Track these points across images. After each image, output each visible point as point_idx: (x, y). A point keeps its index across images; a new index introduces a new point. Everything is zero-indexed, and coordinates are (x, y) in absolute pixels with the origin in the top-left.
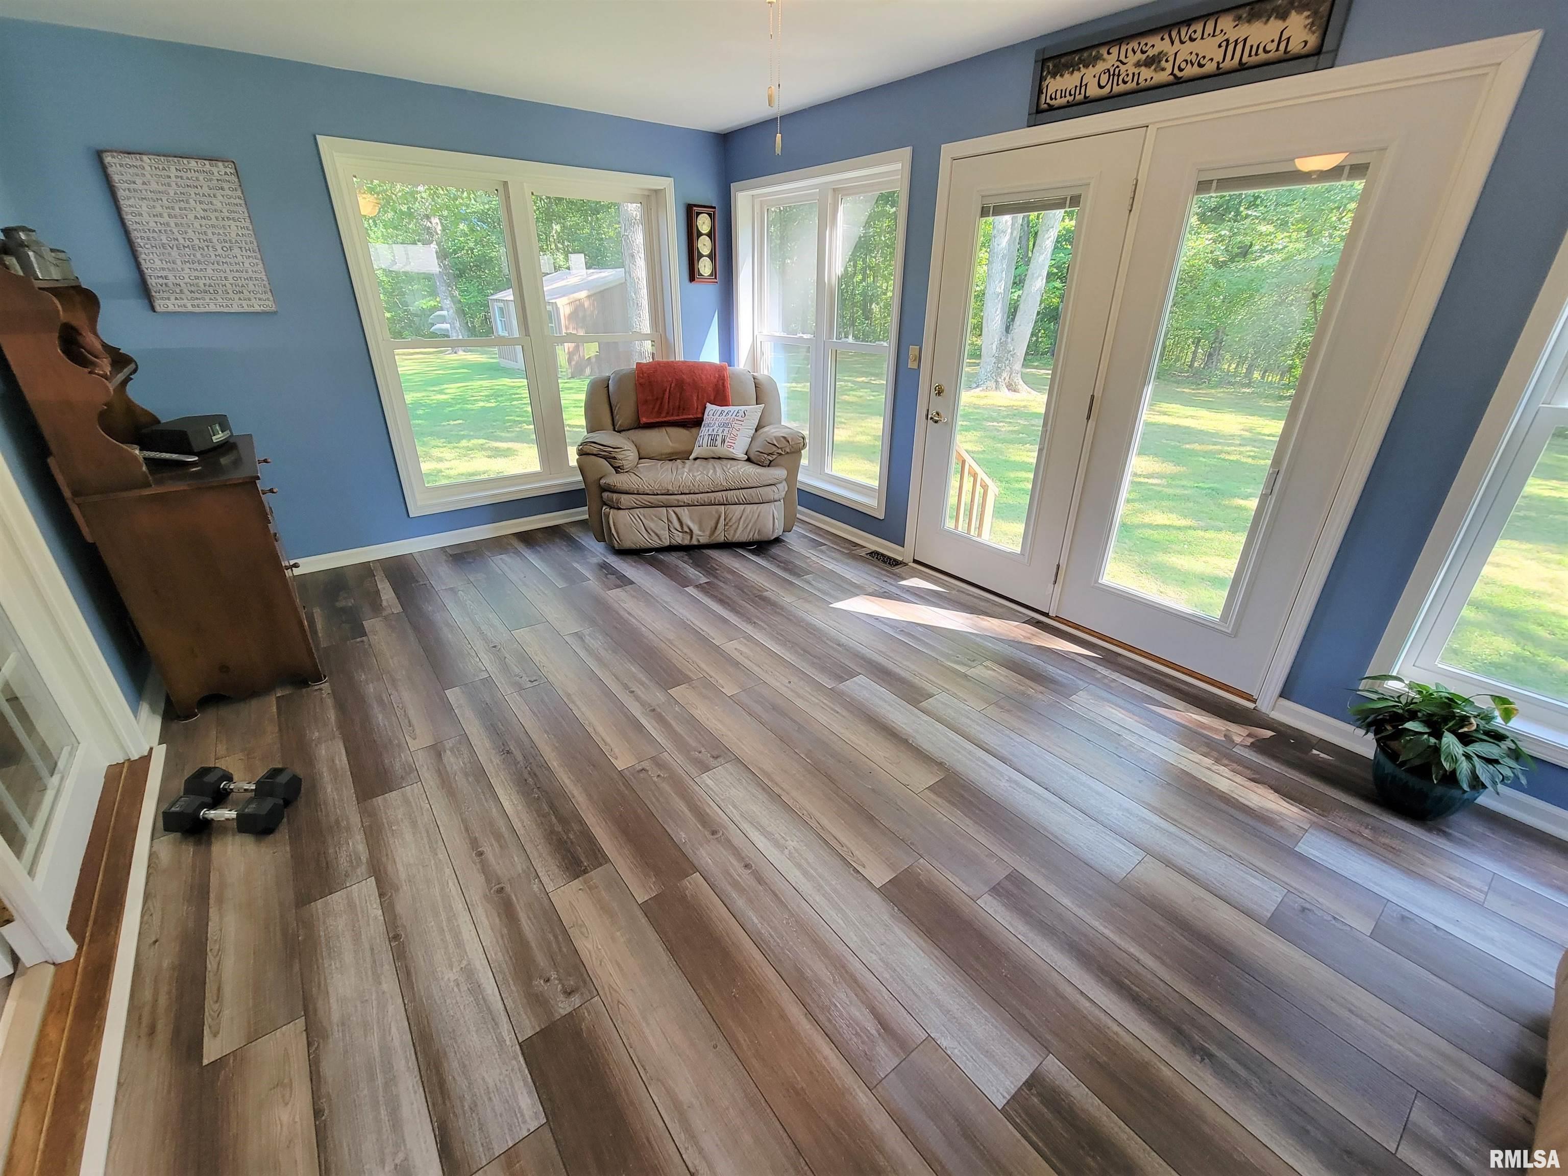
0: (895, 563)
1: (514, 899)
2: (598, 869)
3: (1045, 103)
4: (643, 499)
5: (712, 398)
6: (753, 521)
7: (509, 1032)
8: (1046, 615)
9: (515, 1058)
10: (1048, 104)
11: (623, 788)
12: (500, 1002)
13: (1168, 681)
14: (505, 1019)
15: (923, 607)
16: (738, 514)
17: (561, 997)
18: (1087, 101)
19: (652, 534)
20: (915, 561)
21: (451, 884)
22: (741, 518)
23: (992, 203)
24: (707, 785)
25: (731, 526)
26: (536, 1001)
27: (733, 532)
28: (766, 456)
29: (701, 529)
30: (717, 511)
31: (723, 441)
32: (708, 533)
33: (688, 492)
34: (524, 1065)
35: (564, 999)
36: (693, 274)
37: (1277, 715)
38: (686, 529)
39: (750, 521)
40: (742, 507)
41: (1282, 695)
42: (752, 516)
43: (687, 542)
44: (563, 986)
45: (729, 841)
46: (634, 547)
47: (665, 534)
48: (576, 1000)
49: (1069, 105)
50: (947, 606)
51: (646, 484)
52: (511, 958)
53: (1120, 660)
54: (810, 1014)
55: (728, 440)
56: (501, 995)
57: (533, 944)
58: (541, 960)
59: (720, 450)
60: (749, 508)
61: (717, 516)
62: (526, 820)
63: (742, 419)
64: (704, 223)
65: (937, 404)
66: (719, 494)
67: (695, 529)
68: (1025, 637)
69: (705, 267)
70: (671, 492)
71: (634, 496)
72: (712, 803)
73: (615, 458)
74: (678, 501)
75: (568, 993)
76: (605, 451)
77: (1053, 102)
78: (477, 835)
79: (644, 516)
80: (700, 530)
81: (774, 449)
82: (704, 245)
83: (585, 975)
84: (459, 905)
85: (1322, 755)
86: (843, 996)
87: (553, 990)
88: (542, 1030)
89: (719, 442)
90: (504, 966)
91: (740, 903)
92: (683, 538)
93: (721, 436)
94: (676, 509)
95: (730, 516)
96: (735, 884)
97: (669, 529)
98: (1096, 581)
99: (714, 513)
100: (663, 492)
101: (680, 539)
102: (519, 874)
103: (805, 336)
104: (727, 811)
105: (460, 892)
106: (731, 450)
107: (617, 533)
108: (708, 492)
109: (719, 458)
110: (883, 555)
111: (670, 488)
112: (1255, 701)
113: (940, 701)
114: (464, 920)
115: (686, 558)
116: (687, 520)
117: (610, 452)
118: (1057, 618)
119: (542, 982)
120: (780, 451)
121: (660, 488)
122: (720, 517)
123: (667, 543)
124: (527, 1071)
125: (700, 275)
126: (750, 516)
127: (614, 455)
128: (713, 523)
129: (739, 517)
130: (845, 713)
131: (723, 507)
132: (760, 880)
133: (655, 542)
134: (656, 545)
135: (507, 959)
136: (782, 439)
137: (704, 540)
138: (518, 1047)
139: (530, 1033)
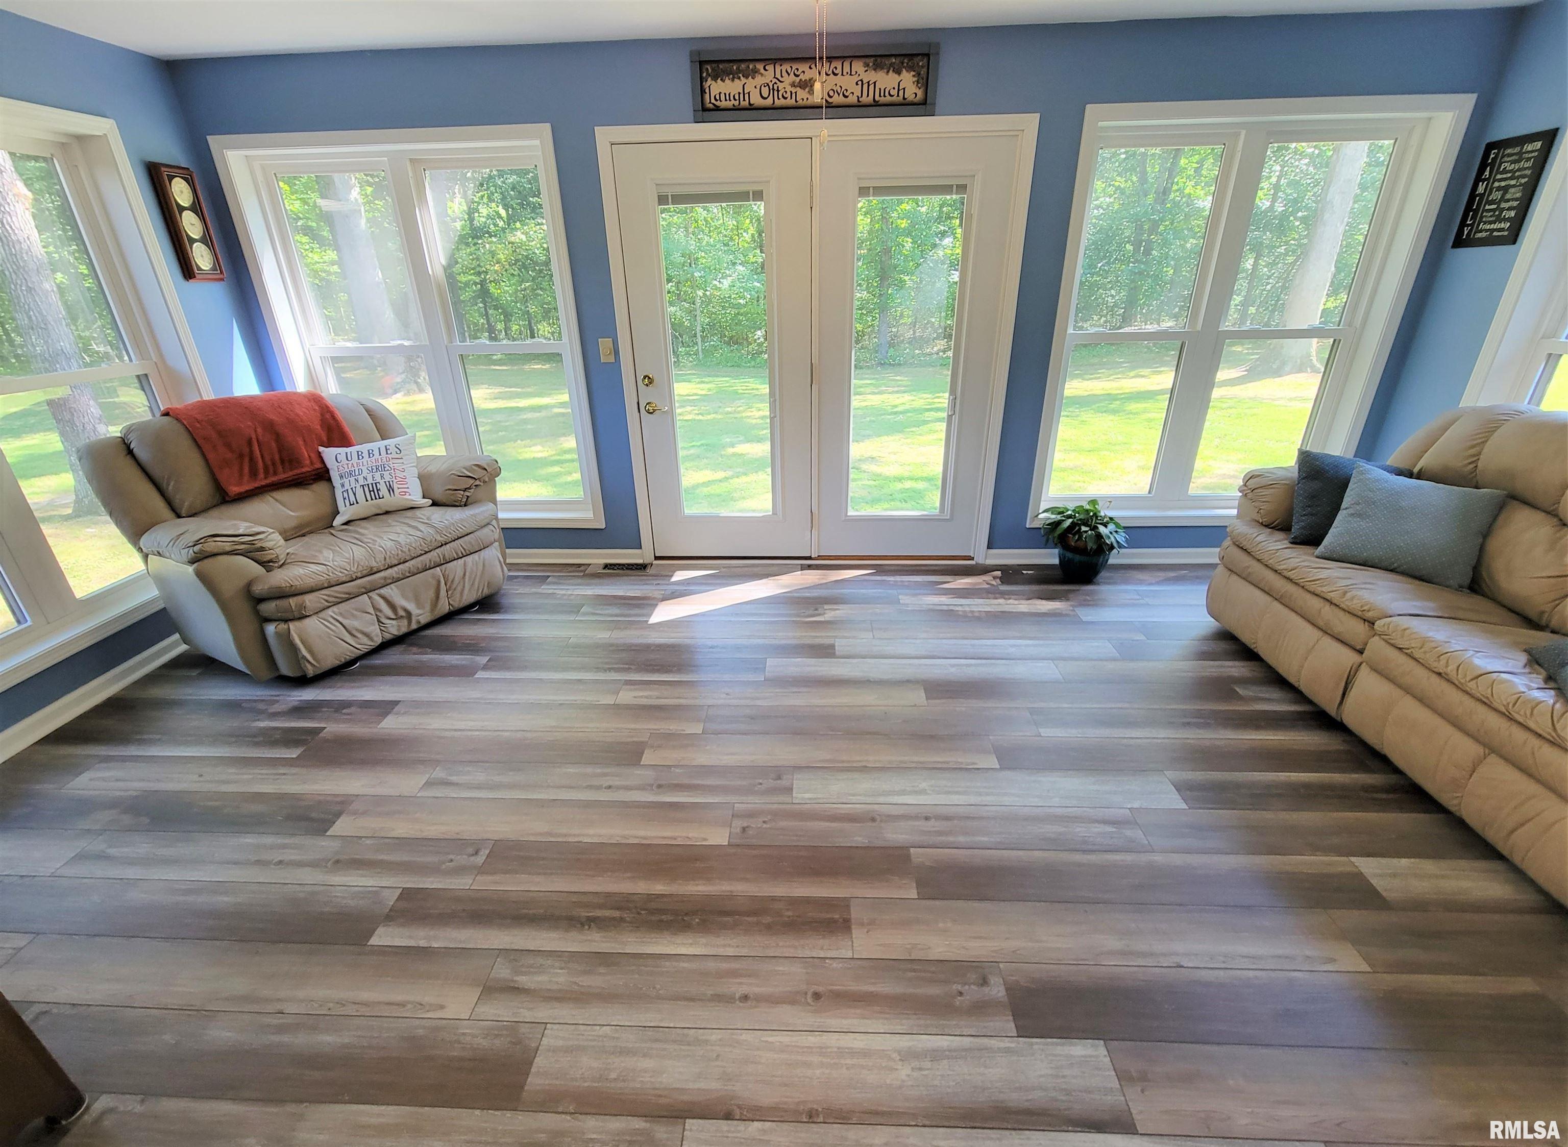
0: (643, 567)
1: (839, 987)
2: (852, 912)
3: (710, 102)
4: (336, 592)
5: (325, 439)
6: (479, 574)
7: (1001, 1041)
8: (810, 558)
9: (1032, 1044)
10: (713, 104)
11: (755, 852)
12: (964, 1038)
13: (923, 568)
14: (985, 1041)
15: (721, 590)
16: (460, 573)
17: (986, 990)
18: (751, 108)
19: (359, 635)
20: (657, 558)
21: (770, 1039)
22: (465, 574)
23: (669, 191)
24: (810, 799)
25: (455, 589)
26: (980, 1008)
27: (458, 595)
28: (462, 492)
29: (419, 605)
30: (434, 576)
31: (391, 489)
32: (428, 607)
33: (396, 562)
34: (1043, 1040)
35: (989, 988)
36: (187, 270)
37: (990, 562)
38: (402, 613)
39: (476, 576)
40: (461, 561)
41: (989, 548)
42: (477, 569)
43: (404, 630)
44: (974, 984)
45: (889, 816)
46: (337, 663)
47: (374, 630)
48: (994, 980)
49: (734, 109)
50: (738, 582)
51: (339, 569)
52: (915, 1014)
53: (887, 567)
54: (1084, 851)
55: (395, 486)
56: (955, 1035)
57: (911, 990)
58: (934, 990)
59: (388, 501)
60: (469, 559)
61: (434, 583)
62: (731, 942)
63: (398, 456)
64: (181, 192)
65: (647, 395)
66: (434, 553)
67: (411, 607)
68: (819, 579)
69: (202, 257)
70: (375, 570)
71: (324, 592)
72: (835, 806)
73: (262, 549)
74: (385, 578)
75: (984, 982)
76: (243, 543)
77: (718, 103)
78: (711, 992)
79: (341, 614)
80: (419, 608)
81: (472, 481)
82: (191, 224)
83: (974, 964)
84: (812, 1040)
85: (1029, 572)
86: (1078, 829)
87: (973, 993)
88: (1013, 1016)
89: (384, 491)
90: (922, 1022)
91: (961, 839)
92: (399, 626)
93: (382, 482)
94: (382, 591)
95: (451, 578)
96: (940, 833)
97: (379, 621)
98: (846, 515)
99: (430, 580)
100: (365, 572)
101: (395, 628)
102: (807, 973)
103: (406, 343)
104: (854, 801)
105: (789, 1033)
106: (407, 497)
107: (310, 651)
108: (422, 555)
109: (387, 513)
110: (619, 565)
111: (374, 564)
112: (973, 559)
113: (841, 645)
114: (833, 1040)
115: (415, 649)
116: (400, 601)
117: (251, 543)
118: (820, 557)
119: (959, 998)
120: (478, 483)
121: (360, 568)
122: (439, 582)
123: (379, 640)
124: (1049, 1040)
125: (199, 269)
126: (475, 569)
127: (259, 545)
128: (431, 593)
129: (462, 574)
130: (805, 690)
131: (438, 569)
132: (947, 818)
133: (366, 645)
134: (365, 649)
135: (914, 1017)
136: (474, 467)
137: (424, 620)
138: (1021, 1039)
139: (1012, 1025)
